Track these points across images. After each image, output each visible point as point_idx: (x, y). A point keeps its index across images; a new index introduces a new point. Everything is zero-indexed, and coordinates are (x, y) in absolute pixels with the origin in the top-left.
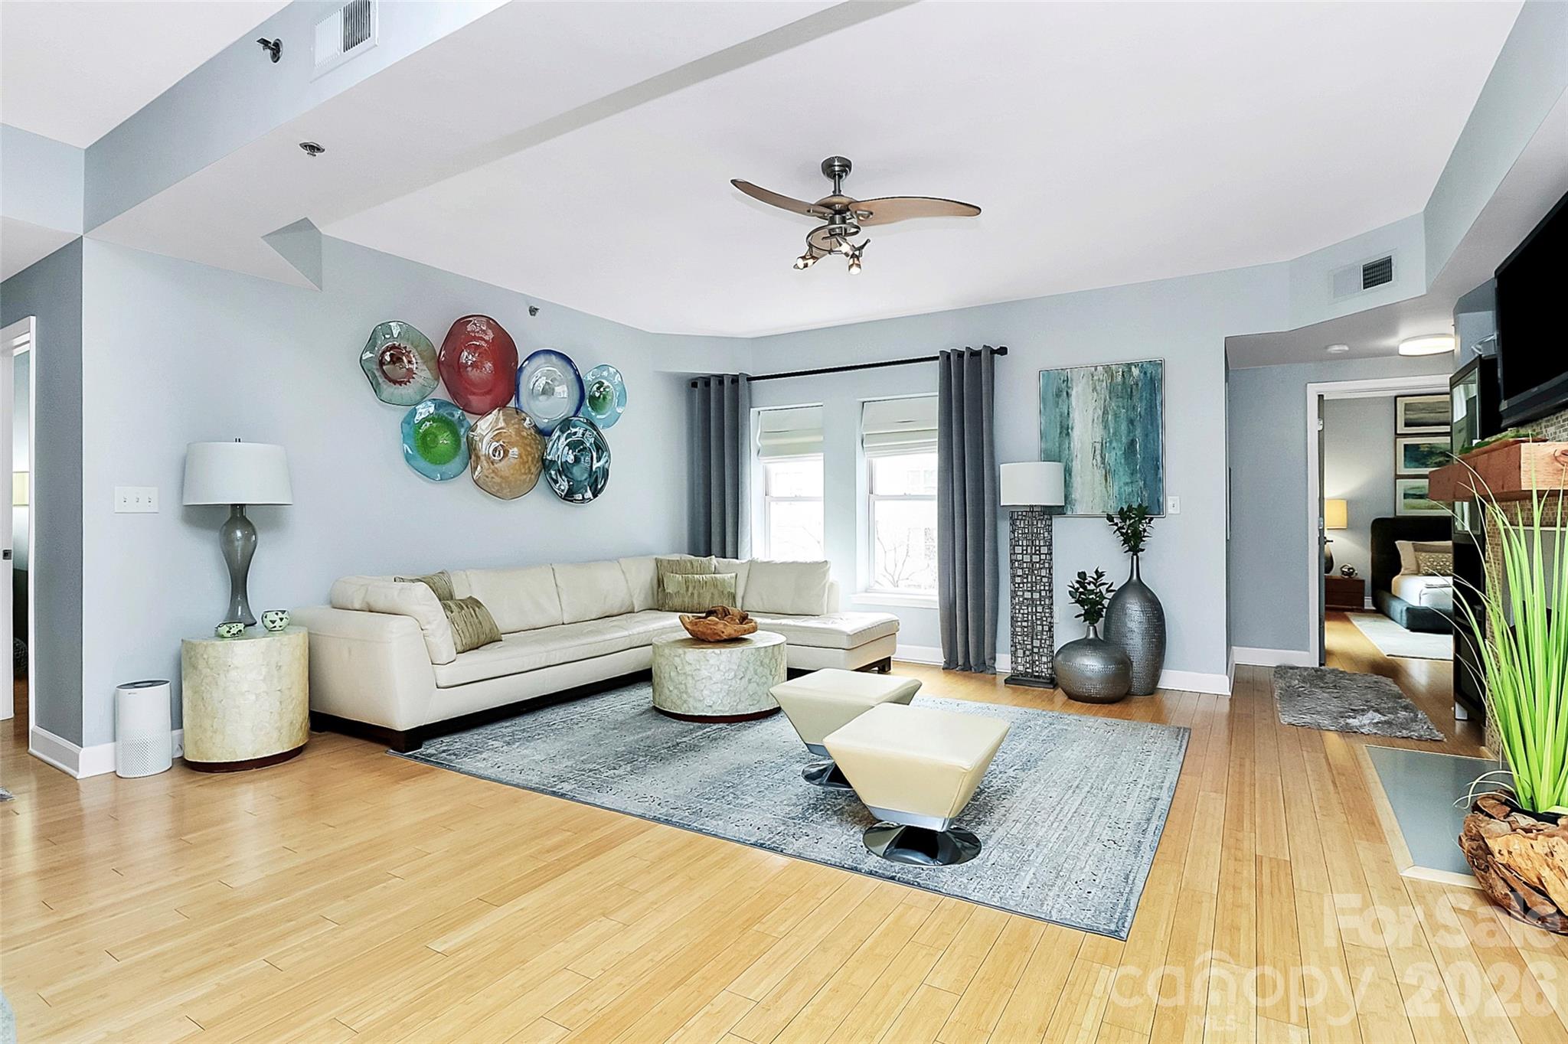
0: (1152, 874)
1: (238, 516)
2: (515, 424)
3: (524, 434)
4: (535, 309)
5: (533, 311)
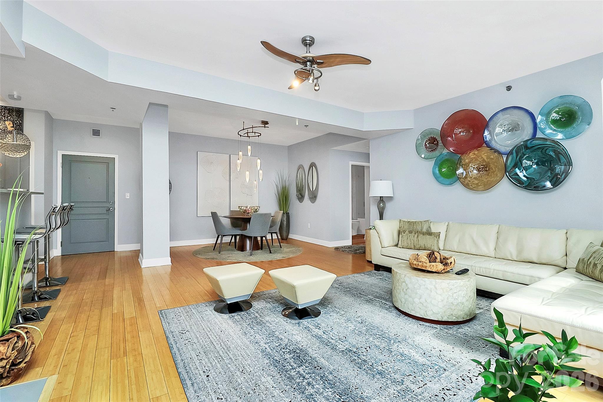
0: (162, 329)
1: (382, 199)
2: (485, 154)
3: (492, 157)
4: (510, 86)
5: (509, 88)
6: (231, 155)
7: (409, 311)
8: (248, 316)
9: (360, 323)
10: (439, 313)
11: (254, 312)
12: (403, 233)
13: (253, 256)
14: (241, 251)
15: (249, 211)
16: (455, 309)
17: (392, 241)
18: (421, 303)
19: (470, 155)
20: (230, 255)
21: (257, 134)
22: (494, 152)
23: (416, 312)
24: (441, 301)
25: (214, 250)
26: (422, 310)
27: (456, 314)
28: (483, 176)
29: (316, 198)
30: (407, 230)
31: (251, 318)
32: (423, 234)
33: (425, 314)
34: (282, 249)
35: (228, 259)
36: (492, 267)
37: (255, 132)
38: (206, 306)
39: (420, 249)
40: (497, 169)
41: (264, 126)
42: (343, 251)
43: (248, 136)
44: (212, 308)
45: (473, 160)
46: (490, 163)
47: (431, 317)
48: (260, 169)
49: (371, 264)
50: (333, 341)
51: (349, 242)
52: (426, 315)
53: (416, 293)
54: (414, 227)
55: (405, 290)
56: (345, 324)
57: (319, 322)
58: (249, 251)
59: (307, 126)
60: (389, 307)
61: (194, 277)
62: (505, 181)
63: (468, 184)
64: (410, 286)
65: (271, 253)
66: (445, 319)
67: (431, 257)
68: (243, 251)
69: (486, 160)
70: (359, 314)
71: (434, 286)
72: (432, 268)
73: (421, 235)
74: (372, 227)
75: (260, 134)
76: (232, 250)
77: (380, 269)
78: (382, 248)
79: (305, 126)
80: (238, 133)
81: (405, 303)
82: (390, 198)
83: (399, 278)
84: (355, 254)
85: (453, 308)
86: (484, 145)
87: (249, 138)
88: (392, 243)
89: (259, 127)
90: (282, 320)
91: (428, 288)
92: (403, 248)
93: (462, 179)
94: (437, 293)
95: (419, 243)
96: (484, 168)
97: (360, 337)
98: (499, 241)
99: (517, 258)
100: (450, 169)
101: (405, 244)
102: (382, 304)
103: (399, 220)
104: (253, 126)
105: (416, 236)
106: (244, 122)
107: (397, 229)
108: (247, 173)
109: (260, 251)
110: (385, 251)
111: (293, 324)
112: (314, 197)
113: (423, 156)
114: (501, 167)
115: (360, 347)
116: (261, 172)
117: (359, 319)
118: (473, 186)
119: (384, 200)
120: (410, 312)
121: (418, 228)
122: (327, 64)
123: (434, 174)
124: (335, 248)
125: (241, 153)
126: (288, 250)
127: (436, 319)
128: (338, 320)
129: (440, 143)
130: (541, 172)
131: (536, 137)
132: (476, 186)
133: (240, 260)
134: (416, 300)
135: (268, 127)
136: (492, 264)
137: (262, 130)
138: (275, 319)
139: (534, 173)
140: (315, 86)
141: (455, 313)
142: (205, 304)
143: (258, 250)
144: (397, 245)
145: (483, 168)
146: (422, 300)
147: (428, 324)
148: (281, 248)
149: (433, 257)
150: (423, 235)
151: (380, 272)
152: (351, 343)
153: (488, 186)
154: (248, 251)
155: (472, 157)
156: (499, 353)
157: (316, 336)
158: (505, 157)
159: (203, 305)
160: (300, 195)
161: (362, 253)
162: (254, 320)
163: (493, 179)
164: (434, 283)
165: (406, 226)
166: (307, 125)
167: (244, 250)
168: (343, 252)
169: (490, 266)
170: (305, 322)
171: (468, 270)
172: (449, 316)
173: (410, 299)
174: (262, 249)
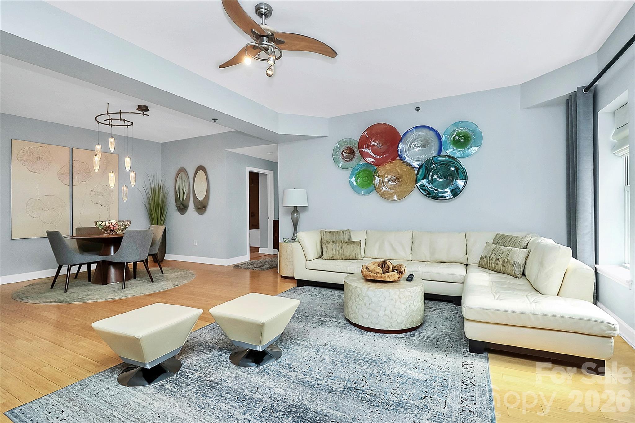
1: (296, 209)
2: (399, 166)
3: (405, 169)
4: (418, 107)
5: (418, 109)
6: (73, 148)
7: (373, 325)
8: (185, 379)
9: (331, 350)
10: (403, 322)
11: (191, 371)
12: (327, 244)
13: (127, 289)
14: (103, 285)
15: (114, 227)
16: (415, 315)
17: (316, 254)
18: (385, 315)
19: (386, 167)
20: (88, 293)
21: (127, 123)
22: (407, 165)
23: (381, 325)
24: (404, 309)
25: (52, 288)
26: (387, 322)
27: (416, 319)
28: (396, 187)
29: (206, 209)
30: (330, 241)
31: (193, 381)
32: (347, 243)
33: (390, 325)
34: (165, 275)
35: (88, 299)
36: (420, 269)
37: (124, 120)
38: (100, 380)
39: (345, 259)
40: (409, 180)
41: (142, 113)
42: (245, 268)
43: (109, 125)
44: (115, 382)
45: (388, 171)
46: (403, 175)
47: (396, 327)
48: (132, 170)
49: (294, 280)
50: (323, 383)
51: (246, 258)
52: (392, 327)
53: (382, 306)
54: (336, 237)
55: (367, 305)
56: (318, 357)
57: (287, 362)
58: (114, 283)
59: (216, 120)
60: (345, 325)
61: (41, 336)
62: (416, 191)
63: (383, 194)
64: (374, 300)
65: (153, 281)
66: (408, 327)
67: (384, 267)
68: (106, 285)
69: (399, 172)
70: (323, 341)
71: (398, 296)
72: (390, 278)
73: (345, 245)
74: (286, 239)
75: (132, 123)
76: (85, 285)
77: (304, 284)
78: (307, 261)
79: (213, 119)
80: (96, 118)
81: (368, 318)
82: (304, 208)
83: (360, 292)
84: (261, 270)
85: (414, 314)
86: (398, 158)
87: (112, 127)
88: (317, 256)
89: (131, 113)
90: (239, 372)
91: (393, 299)
92: (328, 259)
93: (378, 189)
94: (401, 303)
95: (344, 253)
96: (398, 179)
97: (346, 368)
98: (415, 246)
99: (430, 259)
100: (365, 179)
101: (331, 255)
102: (335, 323)
103: (320, 231)
104: (120, 111)
105: (341, 246)
106: (108, 103)
107: (320, 241)
108: (112, 175)
109: (133, 281)
110: (311, 265)
111: (258, 373)
112: (202, 207)
113: (340, 165)
114: (412, 179)
115: (355, 380)
116: (133, 174)
117: (327, 347)
118: (389, 196)
119: (298, 210)
120: (374, 327)
121: (340, 237)
122: (287, 46)
123: (351, 183)
124: (234, 266)
125: (98, 147)
126: (174, 275)
127: (400, 329)
128: (306, 353)
129: (357, 153)
130: (443, 184)
131: (441, 154)
132: (390, 195)
133: (109, 297)
134: (381, 313)
135: (148, 115)
136: (420, 267)
137: (138, 119)
138: (229, 373)
139: (438, 185)
140: (269, 68)
141: (414, 319)
142: (96, 378)
143: (129, 280)
144: (321, 257)
145: (396, 179)
146: (387, 312)
147: (393, 335)
148: (162, 273)
149: (386, 267)
150: (347, 245)
151: (305, 288)
152: (343, 378)
153: (401, 197)
154: (112, 283)
155: (387, 168)
156: (468, 349)
157: (298, 381)
158: (416, 170)
159: (94, 380)
160: (182, 205)
161: (268, 269)
162: (199, 383)
163: (406, 189)
164: (398, 293)
165: (329, 237)
166: (216, 118)
167: (108, 283)
168: (246, 270)
169: (418, 269)
170: (270, 365)
171: (413, 275)
172: (411, 323)
173: (374, 313)
174: (135, 278)
